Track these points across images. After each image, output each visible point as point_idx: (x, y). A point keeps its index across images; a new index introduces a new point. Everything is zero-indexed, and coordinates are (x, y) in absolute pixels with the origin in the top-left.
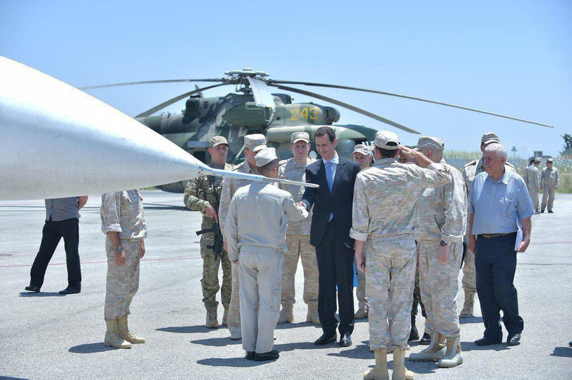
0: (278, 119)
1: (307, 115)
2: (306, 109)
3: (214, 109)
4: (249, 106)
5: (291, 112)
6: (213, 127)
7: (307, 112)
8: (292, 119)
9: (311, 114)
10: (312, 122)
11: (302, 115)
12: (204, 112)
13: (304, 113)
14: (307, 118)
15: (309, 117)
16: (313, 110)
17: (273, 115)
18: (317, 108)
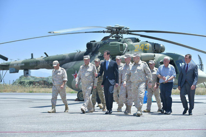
0: (128, 51)
1: (143, 48)
2: (143, 45)
3: (98, 47)
4: (111, 44)
5: (135, 47)
6: (97, 56)
7: (143, 47)
8: (135, 51)
9: (145, 47)
10: (145, 52)
11: (140, 48)
12: (94, 49)
13: (142, 47)
14: (143, 50)
15: (144, 49)
16: (146, 45)
17: (126, 49)
18: (148, 44)
